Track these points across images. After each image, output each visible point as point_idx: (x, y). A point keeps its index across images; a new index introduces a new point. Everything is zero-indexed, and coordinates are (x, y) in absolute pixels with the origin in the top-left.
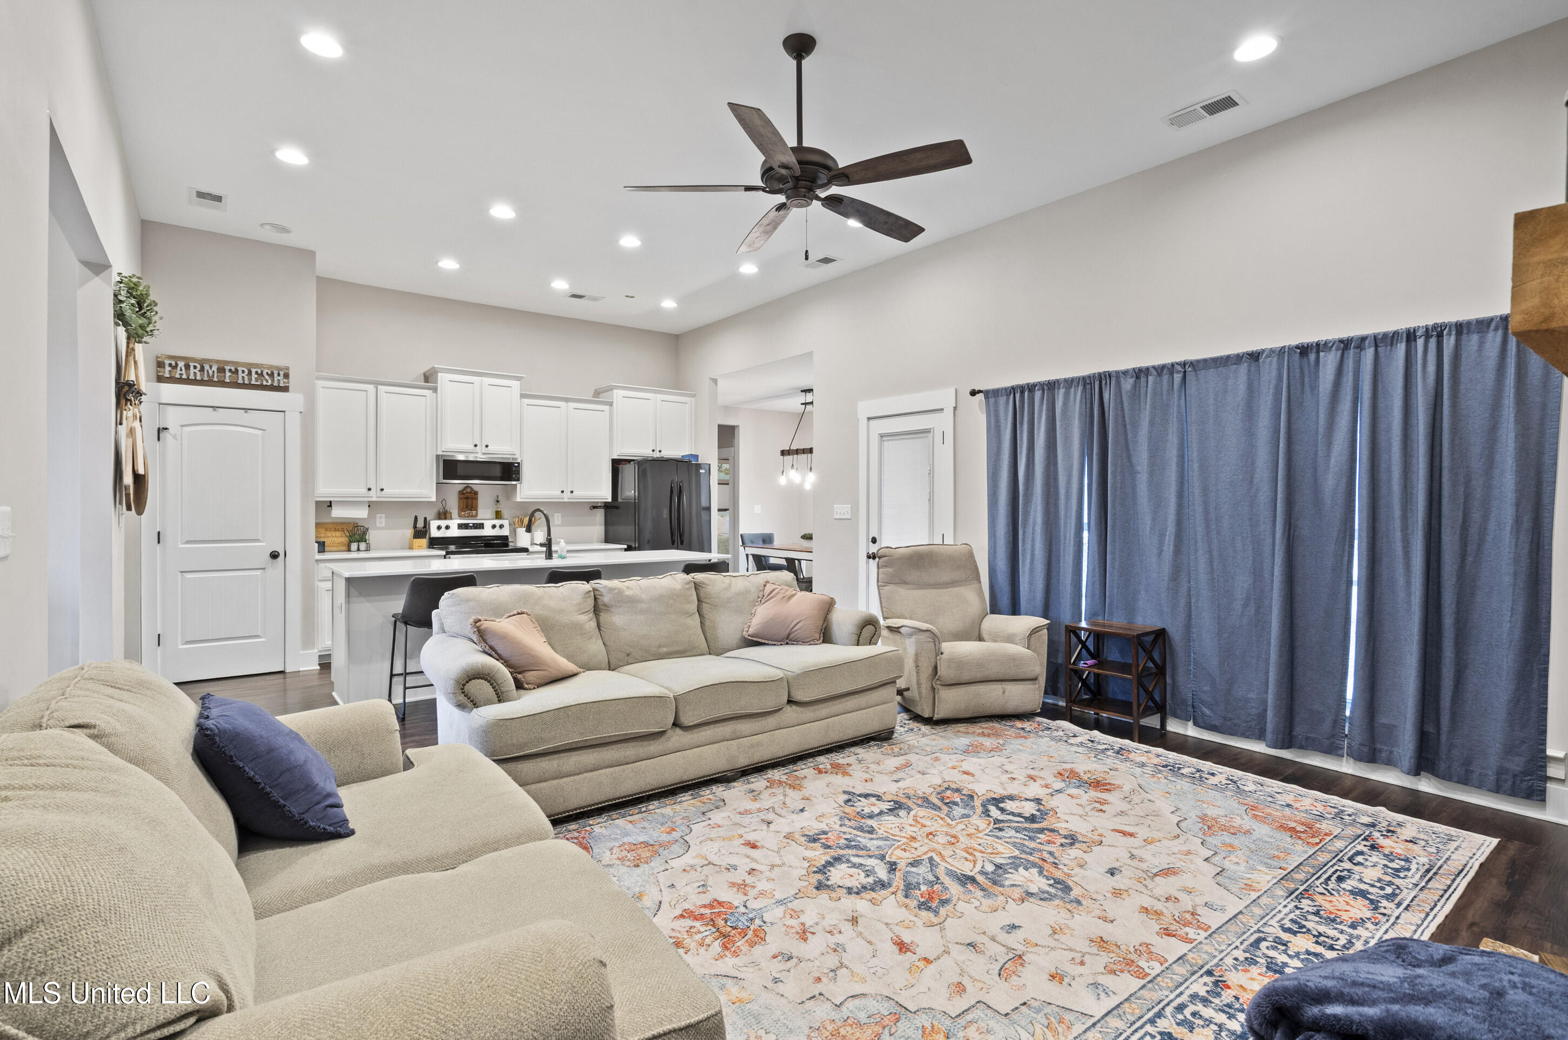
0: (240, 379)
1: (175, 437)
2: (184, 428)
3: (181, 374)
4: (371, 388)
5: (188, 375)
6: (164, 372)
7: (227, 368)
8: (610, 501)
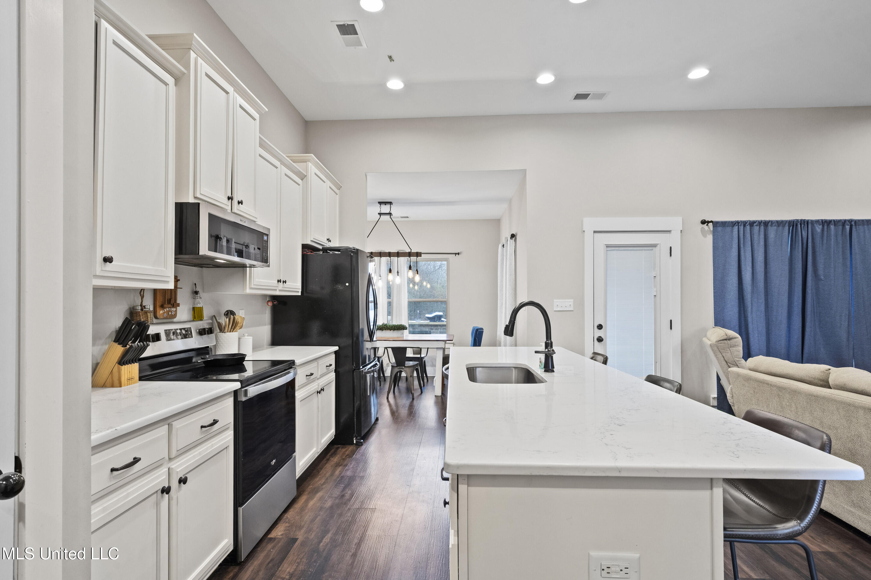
8: (300, 295)
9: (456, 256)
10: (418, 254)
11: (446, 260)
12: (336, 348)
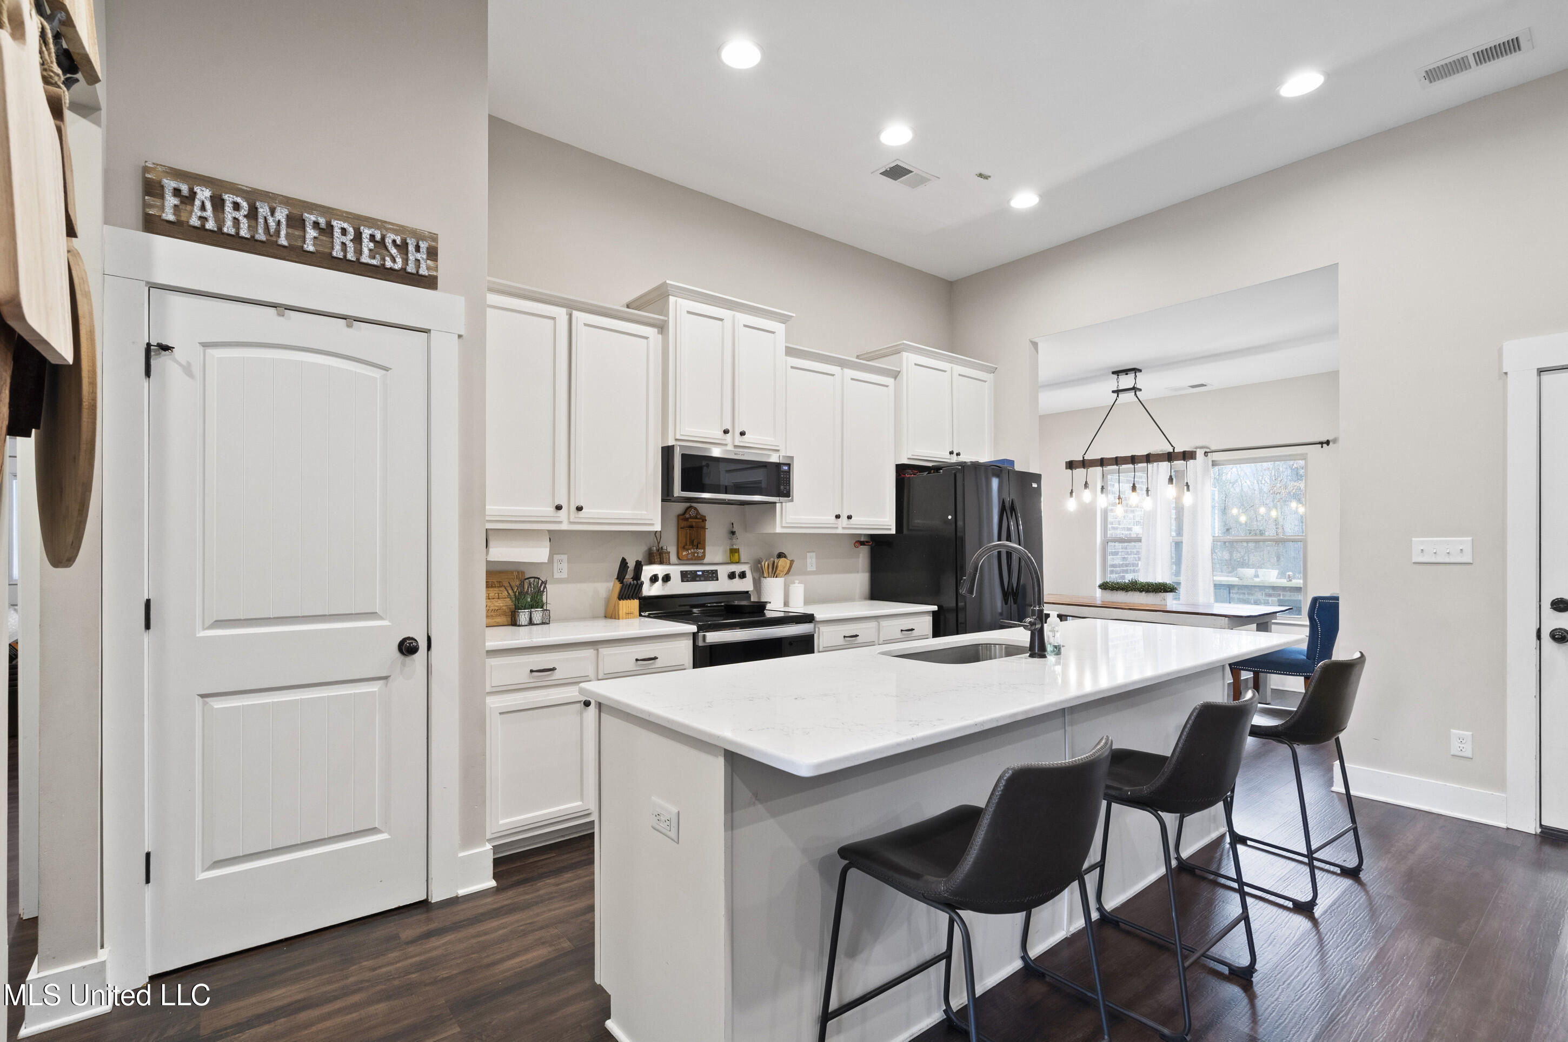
0: (338, 247)
1: (187, 370)
2: (211, 352)
3: (203, 219)
4: (560, 313)
5: (220, 222)
6: (162, 208)
7: (310, 218)
8: (894, 533)
9: (1322, 447)
10: (1187, 456)
11: (1304, 457)
12: (935, 608)
